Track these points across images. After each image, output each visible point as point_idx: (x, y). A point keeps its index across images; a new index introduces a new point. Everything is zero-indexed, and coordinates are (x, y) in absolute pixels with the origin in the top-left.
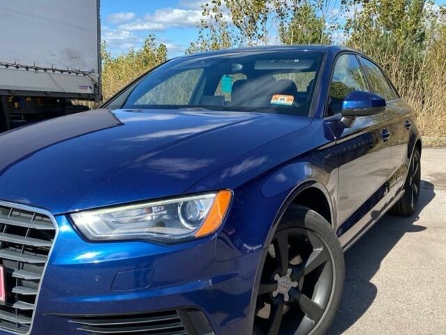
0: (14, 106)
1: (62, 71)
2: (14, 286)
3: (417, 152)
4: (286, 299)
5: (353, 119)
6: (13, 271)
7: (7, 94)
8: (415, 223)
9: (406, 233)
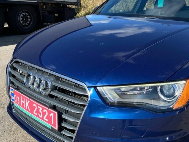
0: (43, 7)
2: (63, 122)
6: (62, 114)
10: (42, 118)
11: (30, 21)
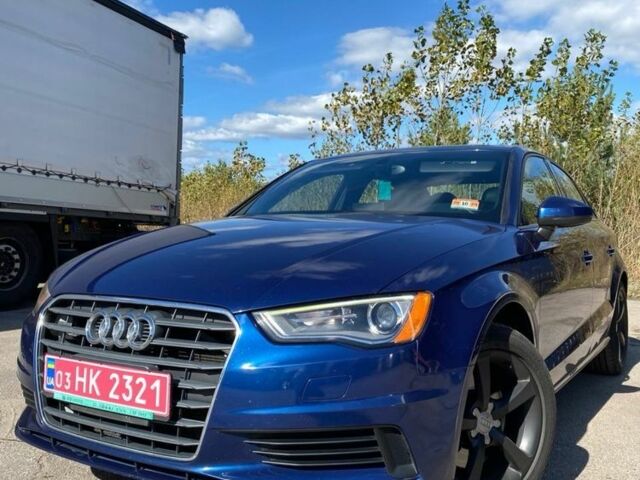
0: (64, 229)
1: (130, 186)
2: (179, 399)
3: (622, 288)
4: (487, 441)
5: (553, 231)
6: (179, 381)
7: (58, 212)
8: (624, 383)
9: (615, 394)
10: (132, 403)
11: (20, 271)
